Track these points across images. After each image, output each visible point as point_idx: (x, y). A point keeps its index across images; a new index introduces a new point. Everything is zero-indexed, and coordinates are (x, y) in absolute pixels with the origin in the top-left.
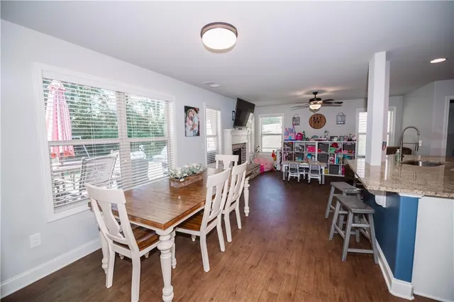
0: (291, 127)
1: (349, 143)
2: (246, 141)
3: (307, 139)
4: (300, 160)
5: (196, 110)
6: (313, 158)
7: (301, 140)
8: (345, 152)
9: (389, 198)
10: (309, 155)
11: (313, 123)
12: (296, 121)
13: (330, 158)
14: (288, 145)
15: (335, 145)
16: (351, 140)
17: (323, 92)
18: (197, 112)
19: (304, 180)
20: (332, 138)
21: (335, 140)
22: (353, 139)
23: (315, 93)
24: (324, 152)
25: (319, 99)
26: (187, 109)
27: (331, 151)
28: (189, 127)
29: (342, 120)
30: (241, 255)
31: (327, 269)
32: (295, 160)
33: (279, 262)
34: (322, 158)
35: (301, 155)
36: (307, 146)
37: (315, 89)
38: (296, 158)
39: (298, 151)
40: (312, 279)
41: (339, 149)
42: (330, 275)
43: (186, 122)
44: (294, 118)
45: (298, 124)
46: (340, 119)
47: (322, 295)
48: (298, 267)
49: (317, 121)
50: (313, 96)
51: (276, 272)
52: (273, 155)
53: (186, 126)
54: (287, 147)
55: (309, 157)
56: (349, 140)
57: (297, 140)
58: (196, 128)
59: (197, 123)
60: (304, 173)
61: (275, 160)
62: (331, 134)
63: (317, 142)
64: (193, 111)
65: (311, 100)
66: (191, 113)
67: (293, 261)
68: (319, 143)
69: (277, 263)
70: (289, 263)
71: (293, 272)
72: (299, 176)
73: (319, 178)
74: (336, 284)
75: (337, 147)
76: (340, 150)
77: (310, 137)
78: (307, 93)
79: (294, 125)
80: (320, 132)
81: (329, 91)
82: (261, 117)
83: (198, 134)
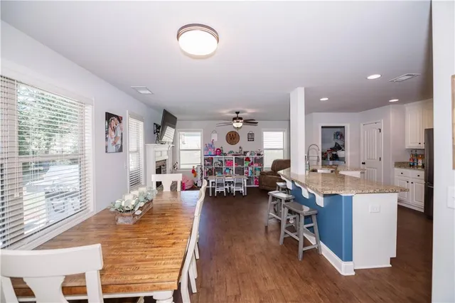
0: (211, 143)
1: (258, 157)
2: (166, 157)
3: (225, 154)
4: (220, 175)
5: (120, 119)
6: (231, 171)
7: (220, 155)
8: (256, 165)
9: (326, 198)
10: (228, 169)
11: (229, 139)
13: (245, 171)
14: (209, 160)
15: (248, 159)
16: (260, 155)
17: (243, 112)
18: (120, 122)
19: (229, 193)
20: (245, 153)
21: (248, 155)
23: (237, 113)
24: (240, 166)
25: (241, 119)
26: (109, 116)
27: (246, 164)
28: (111, 141)
29: (251, 137)
30: (217, 289)
31: (295, 272)
32: (215, 175)
33: (257, 282)
34: (240, 171)
35: (219, 170)
36: (226, 160)
37: (237, 110)
38: (217, 173)
39: (218, 166)
40: (291, 286)
42: (301, 277)
43: (107, 133)
47: (307, 297)
48: (275, 280)
49: (233, 138)
50: (235, 115)
51: (260, 293)
52: (193, 171)
53: (106, 138)
54: (207, 163)
55: (227, 171)
56: (259, 155)
57: (216, 155)
58: (119, 142)
59: (119, 135)
60: (227, 187)
61: (196, 176)
62: (244, 150)
63: (234, 157)
64: (116, 119)
65: (234, 119)
66: (114, 122)
67: (267, 275)
69: (256, 284)
70: (265, 279)
71: (273, 287)
72: (224, 190)
73: (243, 190)
74: (309, 283)
75: (250, 161)
76: (252, 164)
77: (227, 153)
78: (232, 112)
80: (235, 148)
81: (248, 113)
82: (179, 132)
83: (121, 150)
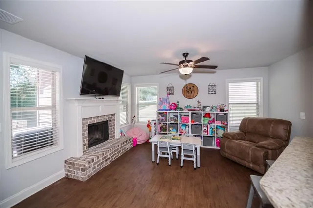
0: (165, 97)
1: (221, 114)
3: (181, 109)
6: (187, 128)
7: (175, 110)
8: (219, 123)
10: (183, 125)
11: (186, 92)
12: (170, 90)
13: (204, 129)
14: (162, 115)
15: (208, 115)
16: (223, 111)
20: (205, 107)
21: (208, 110)
22: (225, 109)
23: (185, 55)
24: (198, 123)
25: (190, 61)
27: (205, 121)
29: (213, 91)
32: (169, 131)
34: (197, 129)
35: (174, 126)
36: (181, 116)
38: (171, 129)
39: (172, 122)
41: (211, 119)
44: (168, 88)
45: (173, 94)
46: (211, 89)
49: (190, 91)
52: (148, 126)
54: (161, 117)
55: (183, 128)
57: (171, 109)
61: (150, 131)
62: (203, 104)
63: (190, 112)
65: (181, 63)
68: (192, 113)
75: (210, 117)
76: (213, 121)
77: (183, 108)
79: (168, 94)
80: (193, 102)
82: (138, 86)
